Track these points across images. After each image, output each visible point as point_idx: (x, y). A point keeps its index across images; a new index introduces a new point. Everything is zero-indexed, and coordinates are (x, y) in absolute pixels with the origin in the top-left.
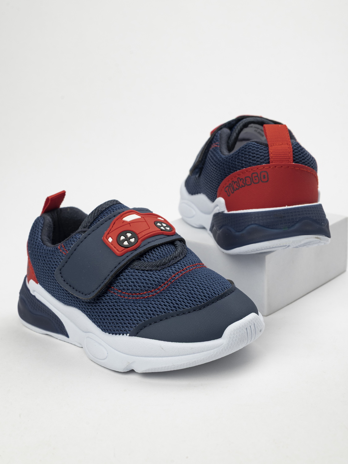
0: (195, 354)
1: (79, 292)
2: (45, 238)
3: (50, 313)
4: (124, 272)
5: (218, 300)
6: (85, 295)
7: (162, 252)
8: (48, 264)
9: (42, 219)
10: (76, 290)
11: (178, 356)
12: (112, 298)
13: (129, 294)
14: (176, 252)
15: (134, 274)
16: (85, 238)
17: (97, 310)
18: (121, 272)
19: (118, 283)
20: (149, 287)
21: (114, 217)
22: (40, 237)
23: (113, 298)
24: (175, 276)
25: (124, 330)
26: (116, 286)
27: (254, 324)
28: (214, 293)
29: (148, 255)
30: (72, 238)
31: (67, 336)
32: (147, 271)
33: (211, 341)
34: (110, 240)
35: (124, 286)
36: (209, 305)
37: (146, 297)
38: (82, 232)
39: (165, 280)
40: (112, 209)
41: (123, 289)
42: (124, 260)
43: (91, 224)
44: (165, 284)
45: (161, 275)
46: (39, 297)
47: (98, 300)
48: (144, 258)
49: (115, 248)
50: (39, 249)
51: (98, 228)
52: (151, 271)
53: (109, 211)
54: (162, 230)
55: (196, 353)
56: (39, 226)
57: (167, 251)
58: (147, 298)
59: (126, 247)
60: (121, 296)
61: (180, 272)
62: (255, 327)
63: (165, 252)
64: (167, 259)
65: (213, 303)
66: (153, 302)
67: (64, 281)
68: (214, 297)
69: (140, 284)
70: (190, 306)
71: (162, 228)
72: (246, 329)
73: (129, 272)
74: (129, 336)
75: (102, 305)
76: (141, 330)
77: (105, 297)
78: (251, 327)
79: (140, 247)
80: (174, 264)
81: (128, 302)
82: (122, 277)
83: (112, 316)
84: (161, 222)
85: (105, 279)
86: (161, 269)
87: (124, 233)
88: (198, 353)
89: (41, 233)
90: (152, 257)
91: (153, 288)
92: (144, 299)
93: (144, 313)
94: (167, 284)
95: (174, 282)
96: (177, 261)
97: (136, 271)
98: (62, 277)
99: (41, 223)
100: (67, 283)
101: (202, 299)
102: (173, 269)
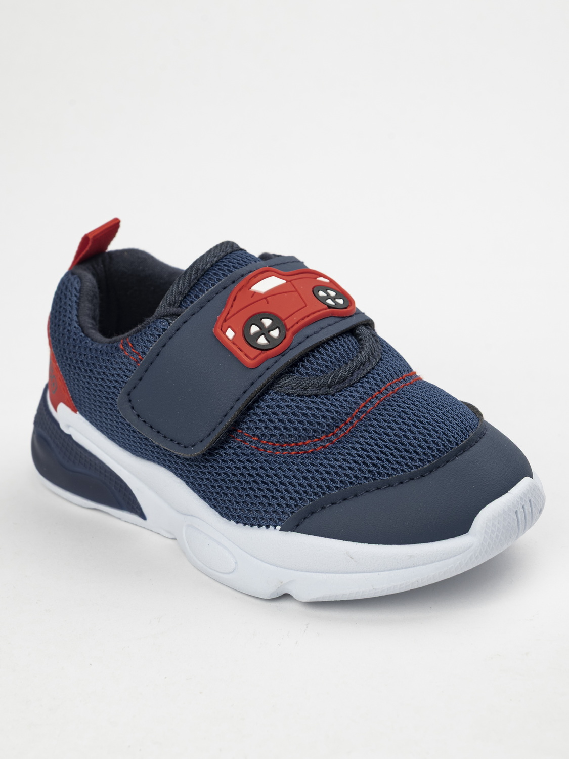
0: (418, 567)
1: (172, 440)
2: (88, 322)
3: (105, 471)
4: (261, 400)
5: (457, 457)
6: (185, 447)
7: (335, 353)
8: (100, 380)
9: (76, 281)
10: (165, 437)
11: (382, 571)
12: (239, 452)
13: (274, 445)
14: (363, 353)
15: (282, 404)
16: (177, 330)
17: (208, 476)
18: (257, 401)
19: (250, 421)
20: (315, 431)
21: (232, 285)
22: (75, 318)
23: (242, 453)
24: (365, 406)
25: (270, 519)
26: (247, 428)
27: (530, 501)
28: (448, 440)
29: (307, 361)
30: (149, 327)
31: (143, 516)
32: (309, 396)
33: (449, 540)
34: (230, 334)
35: (263, 429)
36: (439, 467)
37: (310, 450)
38: (167, 316)
39: (347, 414)
40: (225, 265)
41: (262, 435)
42: (261, 376)
43: (185, 297)
44: (346, 424)
45: (337, 403)
46: (78, 437)
47: (211, 455)
48: (299, 367)
49: (241, 350)
50: (77, 347)
51: (201, 308)
52: (316, 396)
53: (219, 269)
54: (329, 307)
55: (419, 565)
56: (71, 294)
57: (344, 350)
58: (312, 452)
59: (263, 349)
60: (257, 448)
61: (376, 397)
62: (531, 506)
63: (340, 353)
64: (347, 369)
65: (447, 462)
66: (325, 462)
67: (138, 416)
68: (448, 449)
69: (297, 425)
70: (402, 470)
71: (329, 301)
72: (516, 512)
73: (272, 399)
74: (281, 530)
75: (219, 466)
76: (305, 518)
77: (225, 449)
78: (525, 507)
79: (291, 347)
80: (361, 378)
81: (274, 461)
82: (258, 411)
83: (242, 488)
84: (325, 288)
85: (226, 416)
86: (337, 392)
87: (256, 319)
88: (424, 564)
89: (78, 310)
90: (315, 366)
91: (323, 432)
92: (305, 455)
93: (310, 485)
94: (351, 423)
95: (365, 418)
96: (365, 372)
97: (287, 398)
98: (133, 408)
99: (76, 289)
100: (144, 421)
101: (424, 454)
102: (361, 390)
